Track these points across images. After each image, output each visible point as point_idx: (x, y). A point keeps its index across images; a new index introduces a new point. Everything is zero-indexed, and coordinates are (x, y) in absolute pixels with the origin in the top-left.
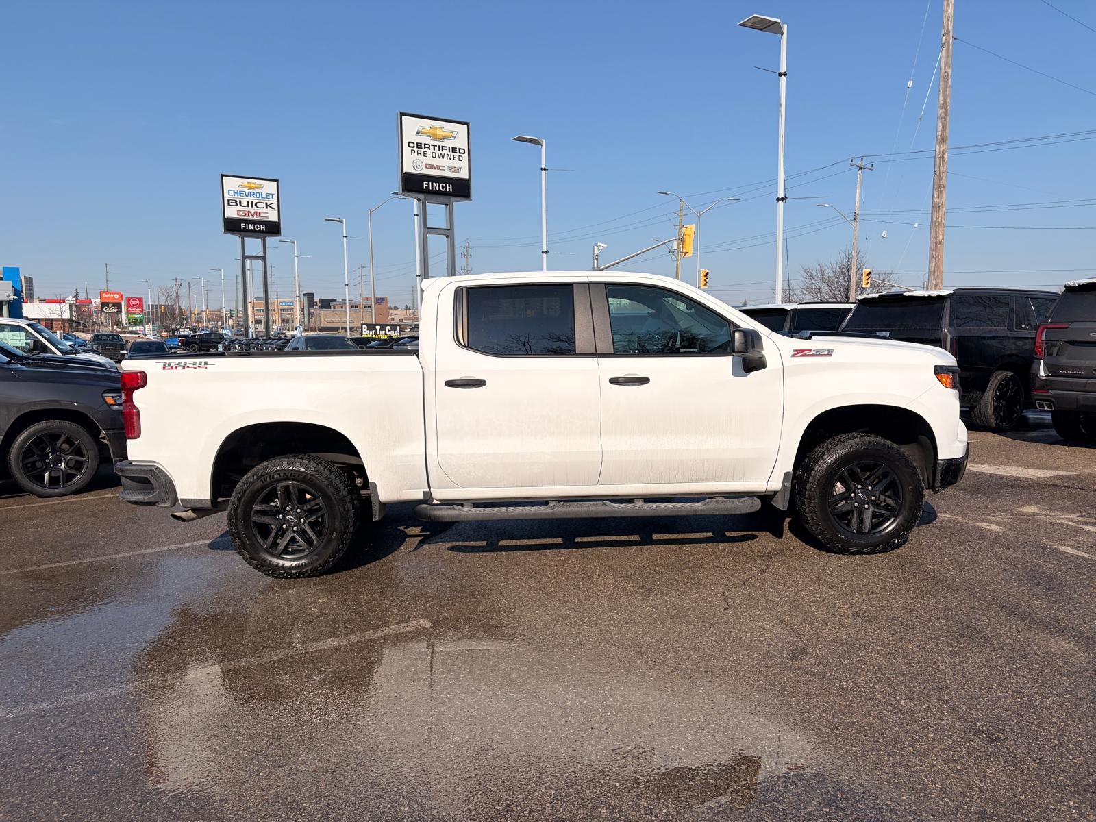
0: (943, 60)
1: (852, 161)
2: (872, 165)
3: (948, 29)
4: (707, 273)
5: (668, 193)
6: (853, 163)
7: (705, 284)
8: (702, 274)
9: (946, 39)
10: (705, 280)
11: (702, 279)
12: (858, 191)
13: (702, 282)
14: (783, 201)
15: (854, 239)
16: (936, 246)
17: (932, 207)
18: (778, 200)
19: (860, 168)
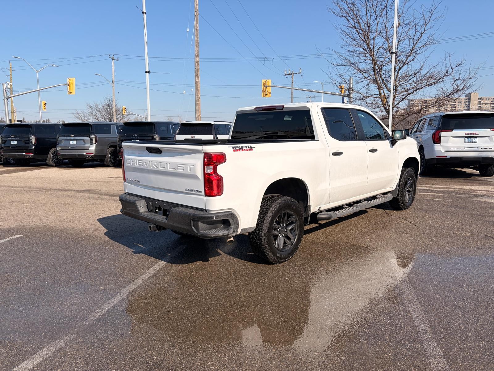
0: (196, 22)
1: (109, 56)
2: (118, 59)
3: (197, 10)
4: (46, 103)
5: (19, 58)
6: (110, 56)
7: (45, 109)
8: (43, 104)
9: (196, 14)
10: (45, 106)
11: (43, 106)
12: (113, 70)
13: (43, 108)
14: (148, 73)
15: (113, 92)
16: (197, 100)
17: (195, 83)
18: (146, 72)
19: (113, 59)
